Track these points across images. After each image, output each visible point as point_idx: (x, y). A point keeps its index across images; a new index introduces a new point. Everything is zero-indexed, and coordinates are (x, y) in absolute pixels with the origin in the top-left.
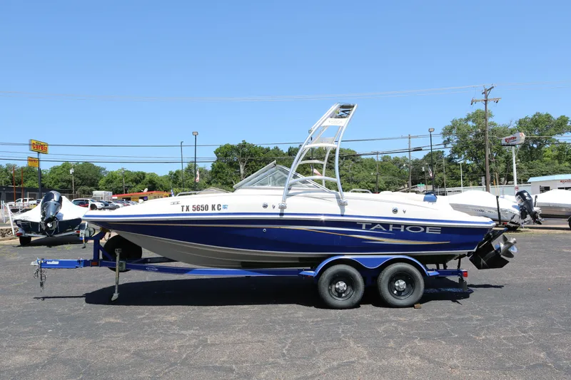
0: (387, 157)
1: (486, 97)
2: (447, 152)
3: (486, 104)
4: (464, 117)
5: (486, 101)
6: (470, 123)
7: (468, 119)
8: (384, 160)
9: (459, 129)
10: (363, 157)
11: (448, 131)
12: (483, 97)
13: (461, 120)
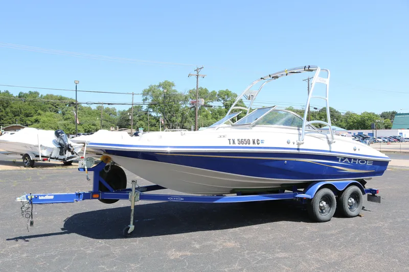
0: (101, 107)
1: (198, 73)
2: (145, 107)
3: (197, 78)
4: (157, 84)
5: (197, 76)
6: (161, 89)
7: (159, 86)
8: (99, 108)
9: (153, 92)
10: (83, 105)
11: (146, 93)
12: (196, 73)
13: (155, 86)
